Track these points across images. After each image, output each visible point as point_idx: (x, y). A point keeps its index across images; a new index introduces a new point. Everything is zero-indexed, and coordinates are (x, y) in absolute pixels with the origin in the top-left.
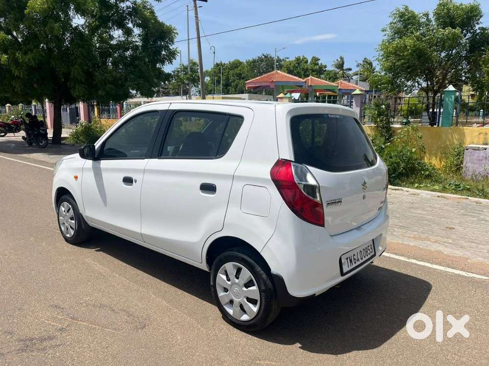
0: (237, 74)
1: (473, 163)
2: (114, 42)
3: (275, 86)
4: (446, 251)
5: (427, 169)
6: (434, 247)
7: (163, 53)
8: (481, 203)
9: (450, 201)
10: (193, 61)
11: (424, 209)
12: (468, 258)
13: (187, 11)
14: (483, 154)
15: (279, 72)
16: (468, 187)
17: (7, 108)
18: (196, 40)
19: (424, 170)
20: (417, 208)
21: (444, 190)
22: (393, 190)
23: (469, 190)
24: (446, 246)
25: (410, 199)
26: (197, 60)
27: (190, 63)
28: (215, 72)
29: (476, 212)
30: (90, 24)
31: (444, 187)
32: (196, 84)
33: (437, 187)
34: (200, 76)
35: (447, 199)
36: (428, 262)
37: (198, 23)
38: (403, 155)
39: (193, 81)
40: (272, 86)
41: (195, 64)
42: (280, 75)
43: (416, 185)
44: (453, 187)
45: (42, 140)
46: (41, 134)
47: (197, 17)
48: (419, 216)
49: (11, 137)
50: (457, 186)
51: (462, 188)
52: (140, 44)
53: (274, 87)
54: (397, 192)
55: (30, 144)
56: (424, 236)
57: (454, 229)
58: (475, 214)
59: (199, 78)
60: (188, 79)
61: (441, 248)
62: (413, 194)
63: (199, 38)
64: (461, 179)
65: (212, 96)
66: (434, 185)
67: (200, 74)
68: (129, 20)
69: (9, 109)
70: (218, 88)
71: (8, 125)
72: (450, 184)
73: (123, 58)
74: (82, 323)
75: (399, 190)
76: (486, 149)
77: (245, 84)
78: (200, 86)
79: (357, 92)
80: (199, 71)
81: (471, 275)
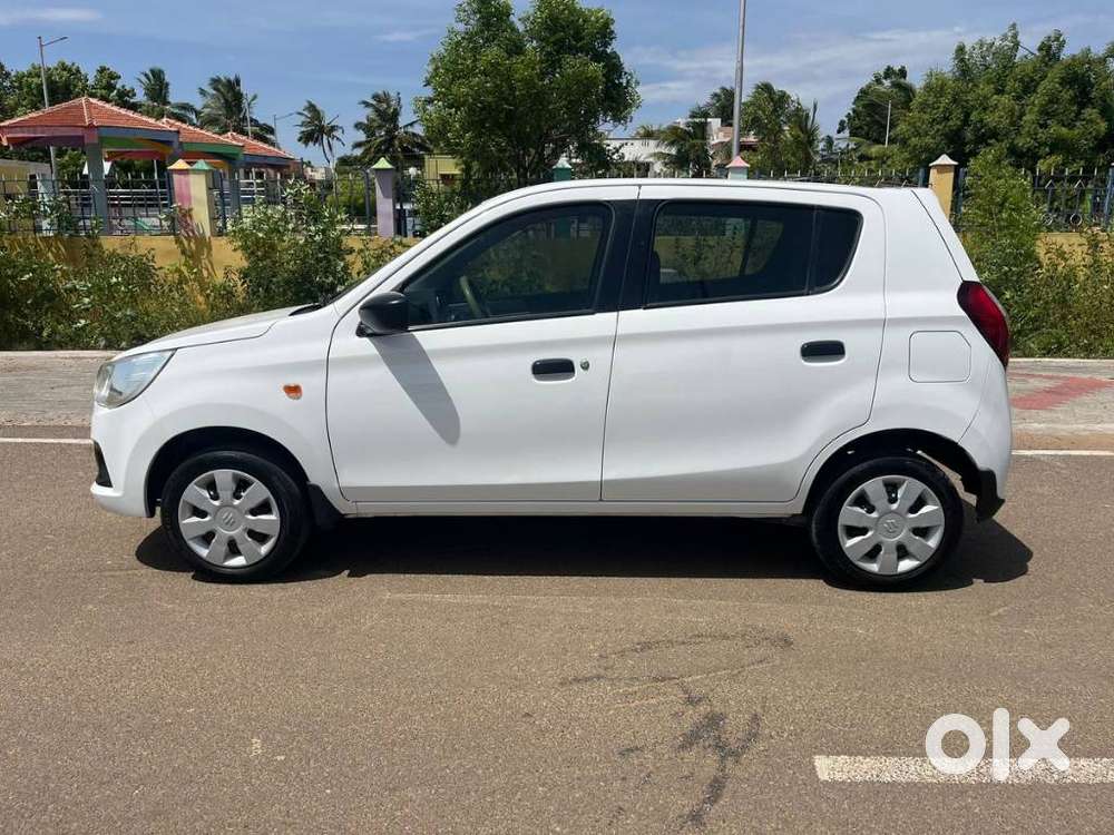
15: (93, 100)
40: (91, 138)
53: (94, 139)
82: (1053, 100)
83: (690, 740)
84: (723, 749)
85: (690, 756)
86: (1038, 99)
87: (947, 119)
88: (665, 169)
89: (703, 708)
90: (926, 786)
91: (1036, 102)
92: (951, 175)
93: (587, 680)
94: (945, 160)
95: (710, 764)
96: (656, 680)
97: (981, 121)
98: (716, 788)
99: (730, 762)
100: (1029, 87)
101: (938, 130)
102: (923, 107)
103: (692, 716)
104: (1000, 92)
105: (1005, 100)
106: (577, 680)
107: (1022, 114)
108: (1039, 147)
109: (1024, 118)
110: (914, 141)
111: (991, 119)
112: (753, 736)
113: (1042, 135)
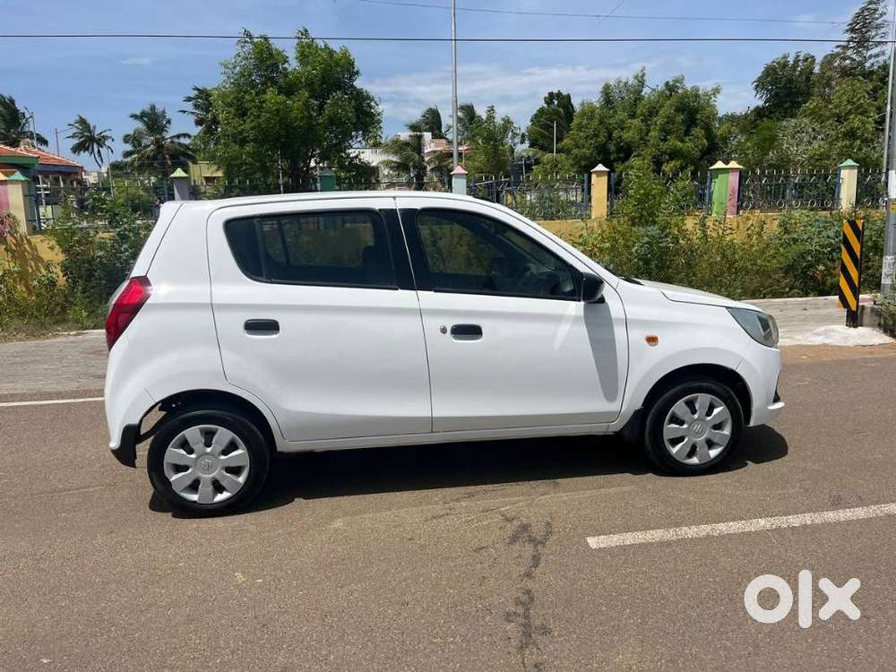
82: (670, 120)
83: (514, 539)
84: (533, 541)
85: (517, 547)
86: (659, 120)
87: (596, 136)
88: (391, 172)
89: (516, 523)
90: (650, 544)
91: (658, 123)
92: (605, 178)
93: (441, 516)
94: (600, 167)
95: (529, 550)
96: (483, 511)
97: (620, 137)
98: (536, 560)
99: (540, 547)
100: (652, 112)
101: (591, 144)
102: (580, 127)
103: (510, 529)
104: (633, 116)
105: (636, 122)
106: (434, 517)
107: (649, 131)
108: (662, 155)
109: (650, 134)
110: (576, 151)
111: (627, 136)
112: (549, 533)
113: (664, 146)
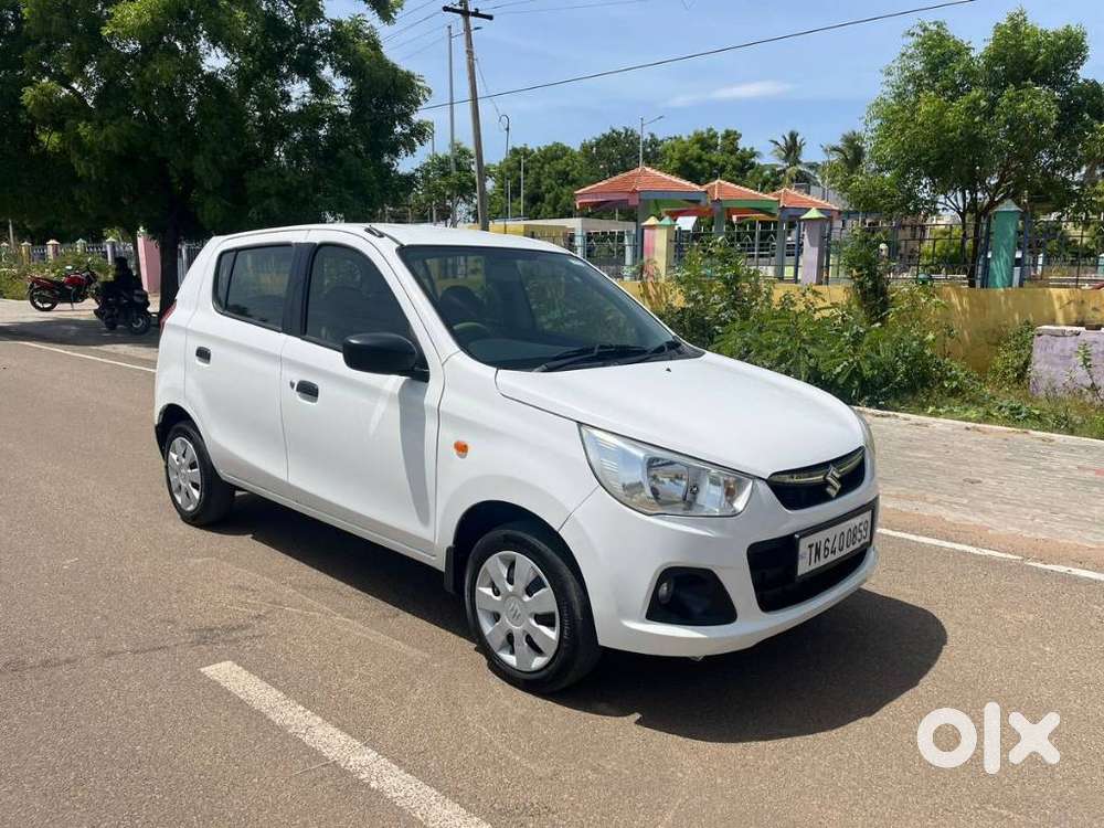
0: (558, 173)
1: (1053, 364)
2: (293, 108)
3: (640, 200)
4: (951, 516)
5: (956, 377)
6: (930, 511)
7: (398, 129)
8: (1053, 440)
9: (990, 438)
10: (462, 146)
11: (930, 450)
12: (989, 528)
13: (448, 39)
14: (1072, 345)
15: (648, 169)
16: (1037, 412)
17: (50, 249)
18: (469, 104)
19: (947, 379)
20: (918, 449)
21: (987, 418)
22: (877, 416)
23: (1039, 418)
24: (954, 510)
25: (908, 432)
26: (470, 146)
27: (453, 151)
28: (509, 169)
29: (1036, 455)
30: (241, 69)
31: (988, 413)
32: (467, 197)
33: (972, 413)
34: (477, 179)
35: (985, 433)
36: (913, 532)
37: (473, 64)
38: (906, 347)
39: (460, 188)
40: (634, 201)
41: (464, 152)
42: (651, 178)
43: (931, 409)
44: (1007, 413)
45: (138, 317)
46: (137, 304)
47: (470, 53)
48: (916, 461)
49: (64, 311)
50: (1015, 411)
51: (1023, 415)
52: (346, 110)
53: (637, 203)
54: (886, 420)
55: (112, 327)
56: (915, 493)
57: (979, 482)
58: (1031, 459)
59: (475, 184)
60: (450, 186)
61: (943, 512)
62: (917, 424)
63: (475, 99)
64: (1026, 397)
65: (502, 223)
66: (966, 409)
67: (476, 175)
68: (325, 60)
69: (56, 252)
70: (515, 204)
71: (60, 285)
72: (1001, 408)
73: (310, 141)
74: (290, 609)
75: (889, 416)
76: (1078, 334)
77: (574, 197)
78: (475, 201)
79: (813, 214)
80: (474, 167)
81: (987, 552)
